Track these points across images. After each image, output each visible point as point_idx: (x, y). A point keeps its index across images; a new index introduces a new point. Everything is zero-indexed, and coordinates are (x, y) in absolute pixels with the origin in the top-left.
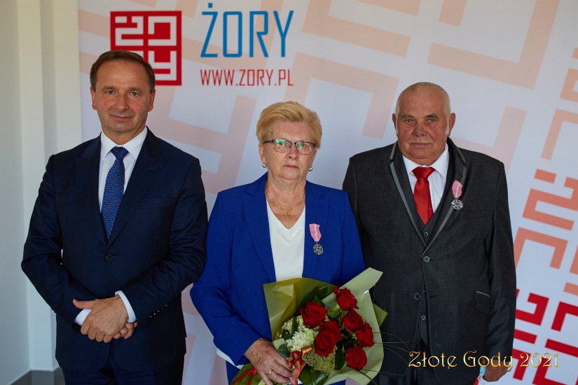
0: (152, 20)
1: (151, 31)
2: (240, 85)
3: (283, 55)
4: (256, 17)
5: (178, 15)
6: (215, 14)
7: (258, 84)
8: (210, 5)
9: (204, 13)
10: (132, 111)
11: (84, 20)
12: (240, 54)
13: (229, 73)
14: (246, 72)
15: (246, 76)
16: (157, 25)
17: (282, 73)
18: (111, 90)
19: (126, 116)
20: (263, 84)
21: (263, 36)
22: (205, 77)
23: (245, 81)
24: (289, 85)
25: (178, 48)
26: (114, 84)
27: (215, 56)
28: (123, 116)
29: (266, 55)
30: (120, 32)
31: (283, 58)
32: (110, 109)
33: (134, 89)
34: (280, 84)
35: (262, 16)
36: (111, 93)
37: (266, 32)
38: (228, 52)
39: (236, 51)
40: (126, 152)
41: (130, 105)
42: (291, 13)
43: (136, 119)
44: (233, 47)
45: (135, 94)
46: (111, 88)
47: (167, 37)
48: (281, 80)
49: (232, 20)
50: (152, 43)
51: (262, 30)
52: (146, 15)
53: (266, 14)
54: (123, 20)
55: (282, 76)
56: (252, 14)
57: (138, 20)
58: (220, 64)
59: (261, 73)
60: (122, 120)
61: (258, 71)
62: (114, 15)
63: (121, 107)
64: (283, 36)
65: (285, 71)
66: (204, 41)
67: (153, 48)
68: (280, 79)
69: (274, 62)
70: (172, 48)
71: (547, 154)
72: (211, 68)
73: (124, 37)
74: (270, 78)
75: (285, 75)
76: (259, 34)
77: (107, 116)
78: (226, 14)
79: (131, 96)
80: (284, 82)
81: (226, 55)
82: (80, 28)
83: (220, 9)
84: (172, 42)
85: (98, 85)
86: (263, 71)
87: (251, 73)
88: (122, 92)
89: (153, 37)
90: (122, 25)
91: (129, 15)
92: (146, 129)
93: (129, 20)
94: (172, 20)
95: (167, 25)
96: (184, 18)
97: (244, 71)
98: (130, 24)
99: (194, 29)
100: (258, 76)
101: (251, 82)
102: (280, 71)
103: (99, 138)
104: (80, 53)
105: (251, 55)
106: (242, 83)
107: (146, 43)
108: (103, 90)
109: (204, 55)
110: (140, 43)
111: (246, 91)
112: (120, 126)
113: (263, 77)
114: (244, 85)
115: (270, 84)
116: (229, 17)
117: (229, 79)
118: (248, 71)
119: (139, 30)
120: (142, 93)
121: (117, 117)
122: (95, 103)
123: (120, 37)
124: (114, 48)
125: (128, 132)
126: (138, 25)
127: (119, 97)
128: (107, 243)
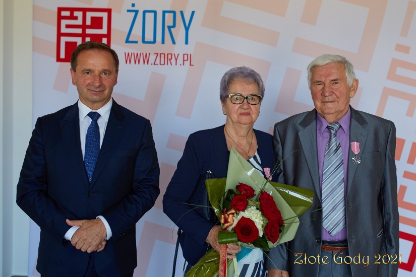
0: (89, 15)
1: (88, 22)
2: (154, 64)
3: (187, 43)
4: (167, 14)
5: (109, 11)
6: (137, 12)
7: (167, 64)
8: (133, 5)
9: (128, 11)
10: (105, 86)
11: (37, 13)
12: (154, 42)
13: (146, 55)
14: (159, 55)
15: (158, 58)
16: (93, 19)
17: (186, 56)
18: (89, 71)
19: (100, 90)
20: (171, 64)
21: (172, 29)
22: (128, 58)
23: (158, 62)
24: (190, 65)
25: (108, 36)
26: (91, 67)
27: (136, 42)
28: (98, 90)
29: (174, 43)
30: (64, 23)
31: (187, 45)
32: (87, 86)
33: (106, 70)
34: (184, 64)
35: (172, 14)
36: (88, 73)
37: (174, 26)
38: (146, 40)
39: (152, 39)
40: (99, 116)
41: (103, 82)
42: (193, 13)
43: (107, 92)
44: (149, 36)
45: (106, 74)
46: (89, 70)
47: (101, 27)
48: (185, 62)
49: (150, 17)
50: (88, 31)
51: (172, 24)
52: (84, 11)
53: (174, 13)
54: (67, 14)
55: (186, 58)
56: (164, 12)
57: (79, 14)
58: (140, 48)
59: (170, 56)
60: (97, 93)
61: (168, 54)
62: (60, 10)
63: (97, 84)
64: (187, 29)
66: (128, 31)
67: (89, 35)
68: (184, 60)
69: (180, 48)
70: (104, 36)
72: (133, 52)
73: (68, 26)
74: (176, 60)
75: (187, 58)
76: (169, 27)
77: (85, 90)
78: (145, 12)
79: (103, 76)
80: (187, 63)
81: (144, 42)
82: (34, 18)
83: (140, 8)
84: (104, 31)
85: (78, 68)
86: (172, 54)
87: (162, 56)
88: (97, 73)
89: (89, 27)
90: (66, 18)
91: (72, 10)
92: (111, 99)
93: (72, 14)
94: (105, 15)
95: (101, 19)
96: (113, 13)
97: (158, 54)
98: (72, 17)
99: (120, 23)
100: (168, 58)
101: (162, 63)
102: (184, 55)
103: (77, 104)
104: (34, 38)
105: (163, 42)
106: (156, 63)
107: (84, 31)
108: (83, 71)
109: (127, 41)
110: (79, 31)
111: (160, 69)
112: (95, 97)
113: (171, 59)
114: (157, 64)
115: (176, 64)
116: (147, 14)
117: (146, 60)
118: (161, 54)
119: (79, 22)
120: (111, 72)
121: (93, 91)
122: (75, 81)
123: (64, 26)
124: (60, 35)
125: (101, 101)
126: (79, 18)
127: (95, 76)
128: (90, 184)
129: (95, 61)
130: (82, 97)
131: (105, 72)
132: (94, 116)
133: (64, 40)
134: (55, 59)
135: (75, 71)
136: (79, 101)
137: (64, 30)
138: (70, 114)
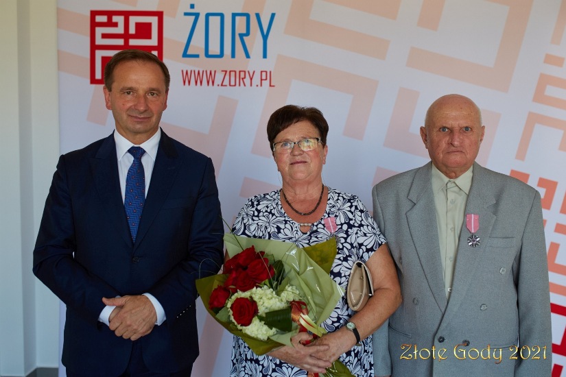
0: (133, 20)
1: (132, 30)
2: (222, 85)
3: (265, 56)
4: (238, 18)
5: (159, 15)
6: (197, 15)
7: (240, 85)
8: (192, 6)
9: (186, 14)
10: (151, 111)
11: (63, 19)
12: (221, 55)
13: (211, 73)
14: (228, 73)
15: (227, 77)
16: (138, 25)
17: (264, 74)
18: (130, 91)
19: (145, 116)
20: (245, 85)
21: (245, 38)
22: (186, 78)
23: (226, 82)
24: (270, 86)
25: (159, 48)
27: (197, 56)
28: (142, 116)
29: (248, 56)
30: (99, 31)
31: (265, 59)
32: (128, 110)
33: (153, 89)
34: (261, 85)
35: (244, 18)
36: (129, 93)
37: (248, 34)
38: (210, 53)
39: (218, 52)
40: (143, 152)
41: (149, 105)
42: (273, 15)
43: (154, 119)
44: (214, 48)
45: (153, 94)
46: (130, 89)
47: (149, 37)
48: (263, 81)
49: (215, 22)
50: (133, 42)
51: (244, 32)
52: (127, 15)
53: (247, 16)
54: (104, 19)
55: (264, 77)
56: (234, 15)
57: (119, 20)
58: (202, 64)
59: (242, 74)
61: (240, 72)
62: (94, 14)
63: (142, 109)
64: (265, 37)
65: (266, 72)
66: (185, 41)
67: (133, 48)
68: (262, 80)
69: (256, 64)
70: (153, 48)
71: (521, 155)
72: (193, 69)
73: (105, 36)
74: (251, 79)
75: (266, 76)
76: (241, 36)
77: (125, 117)
78: (208, 15)
79: (150, 97)
80: (266, 83)
81: (207, 55)
82: (59, 26)
83: (202, 10)
84: (153, 41)
85: (115, 86)
86: (245, 72)
87: (233, 74)
88: (141, 92)
89: (133, 37)
90: (102, 25)
91: (110, 14)
92: (159, 131)
93: (110, 19)
94: (154, 20)
95: (149, 25)
96: (165, 19)
97: (226, 71)
98: (110, 24)
99: (175, 31)
100: (240, 77)
101: (233, 83)
102: (262, 72)
103: (112, 135)
104: (59, 52)
105: (233, 56)
106: (224, 84)
107: (126, 42)
108: (121, 91)
109: (185, 55)
110: (120, 42)
111: (229, 92)
112: (138, 126)
113: (245, 78)
114: (226, 86)
115: (251, 85)
116: (211, 18)
117: (211, 80)
118: (230, 72)
119: (120, 30)
120: (160, 93)
121: (136, 117)
122: (109, 104)
123: (100, 36)
124: (94, 47)
125: (146, 132)
126: (119, 25)
127: (138, 97)
128: (133, 245)
129: (139, 76)
130: (120, 126)
131: (152, 91)
132: (137, 153)
133: (99, 54)
134: (89, 81)
135: (110, 90)
136: (116, 131)
137: (99, 41)
138: (104, 150)
